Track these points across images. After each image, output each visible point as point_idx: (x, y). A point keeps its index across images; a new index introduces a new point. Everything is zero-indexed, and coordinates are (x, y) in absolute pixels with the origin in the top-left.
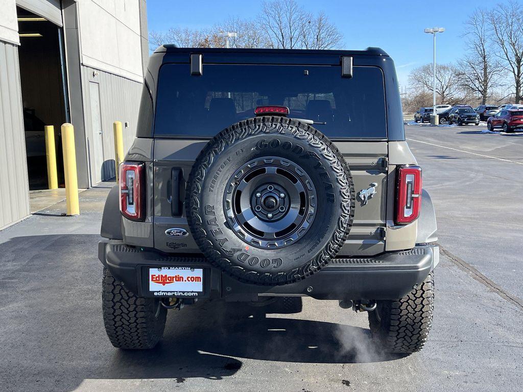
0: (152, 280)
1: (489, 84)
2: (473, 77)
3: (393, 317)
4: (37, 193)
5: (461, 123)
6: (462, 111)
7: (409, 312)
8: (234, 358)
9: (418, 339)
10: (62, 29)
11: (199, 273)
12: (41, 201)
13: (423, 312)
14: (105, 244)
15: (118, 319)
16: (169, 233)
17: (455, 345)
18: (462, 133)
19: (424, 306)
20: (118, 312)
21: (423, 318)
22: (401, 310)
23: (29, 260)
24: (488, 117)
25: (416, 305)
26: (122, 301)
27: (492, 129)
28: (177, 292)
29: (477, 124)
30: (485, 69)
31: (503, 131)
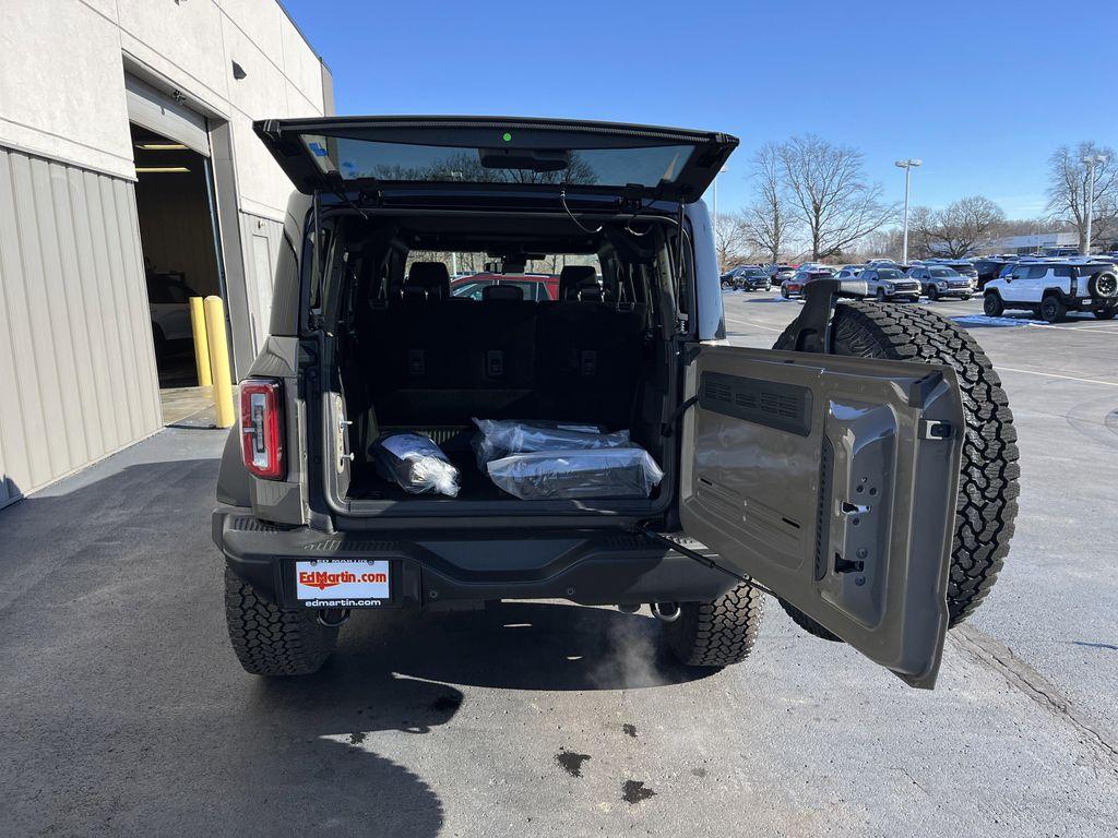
0: (301, 581)
1: (782, 238)
2: (761, 230)
3: (702, 618)
4: (182, 392)
5: (748, 288)
6: (749, 273)
7: (728, 610)
8: (450, 685)
9: (740, 649)
10: (209, 159)
11: (382, 567)
12: (185, 405)
13: (750, 610)
14: (223, 516)
15: (252, 635)
17: (789, 645)
18: (751, 301)
19: (751, 599)
20: (251, 625)
21: (749, 618)
22: (716, 608)
23: (145, 505)
24: (782, 281)
25: (739, 599)
26: (259, 606)
27: (787, 297)
28: (345, 600)
29: (768, 290)
30: (776, 219)
31: (801, 299)
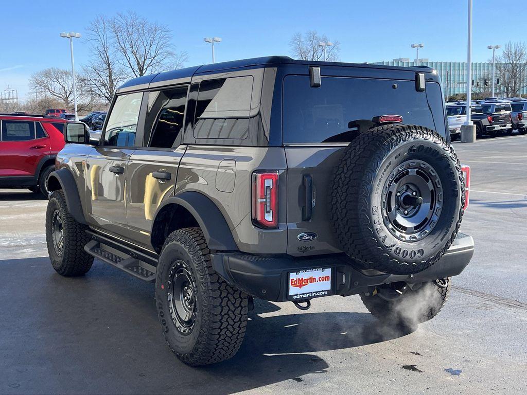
0: (292, 285)
11: (328, 272)
16: (301, 237)
28: (311, 293)
30: (110, 76)
